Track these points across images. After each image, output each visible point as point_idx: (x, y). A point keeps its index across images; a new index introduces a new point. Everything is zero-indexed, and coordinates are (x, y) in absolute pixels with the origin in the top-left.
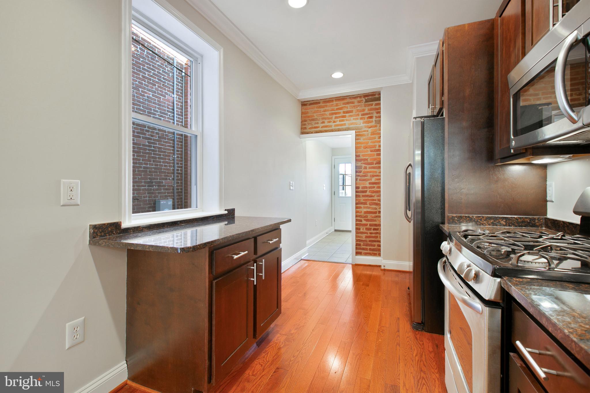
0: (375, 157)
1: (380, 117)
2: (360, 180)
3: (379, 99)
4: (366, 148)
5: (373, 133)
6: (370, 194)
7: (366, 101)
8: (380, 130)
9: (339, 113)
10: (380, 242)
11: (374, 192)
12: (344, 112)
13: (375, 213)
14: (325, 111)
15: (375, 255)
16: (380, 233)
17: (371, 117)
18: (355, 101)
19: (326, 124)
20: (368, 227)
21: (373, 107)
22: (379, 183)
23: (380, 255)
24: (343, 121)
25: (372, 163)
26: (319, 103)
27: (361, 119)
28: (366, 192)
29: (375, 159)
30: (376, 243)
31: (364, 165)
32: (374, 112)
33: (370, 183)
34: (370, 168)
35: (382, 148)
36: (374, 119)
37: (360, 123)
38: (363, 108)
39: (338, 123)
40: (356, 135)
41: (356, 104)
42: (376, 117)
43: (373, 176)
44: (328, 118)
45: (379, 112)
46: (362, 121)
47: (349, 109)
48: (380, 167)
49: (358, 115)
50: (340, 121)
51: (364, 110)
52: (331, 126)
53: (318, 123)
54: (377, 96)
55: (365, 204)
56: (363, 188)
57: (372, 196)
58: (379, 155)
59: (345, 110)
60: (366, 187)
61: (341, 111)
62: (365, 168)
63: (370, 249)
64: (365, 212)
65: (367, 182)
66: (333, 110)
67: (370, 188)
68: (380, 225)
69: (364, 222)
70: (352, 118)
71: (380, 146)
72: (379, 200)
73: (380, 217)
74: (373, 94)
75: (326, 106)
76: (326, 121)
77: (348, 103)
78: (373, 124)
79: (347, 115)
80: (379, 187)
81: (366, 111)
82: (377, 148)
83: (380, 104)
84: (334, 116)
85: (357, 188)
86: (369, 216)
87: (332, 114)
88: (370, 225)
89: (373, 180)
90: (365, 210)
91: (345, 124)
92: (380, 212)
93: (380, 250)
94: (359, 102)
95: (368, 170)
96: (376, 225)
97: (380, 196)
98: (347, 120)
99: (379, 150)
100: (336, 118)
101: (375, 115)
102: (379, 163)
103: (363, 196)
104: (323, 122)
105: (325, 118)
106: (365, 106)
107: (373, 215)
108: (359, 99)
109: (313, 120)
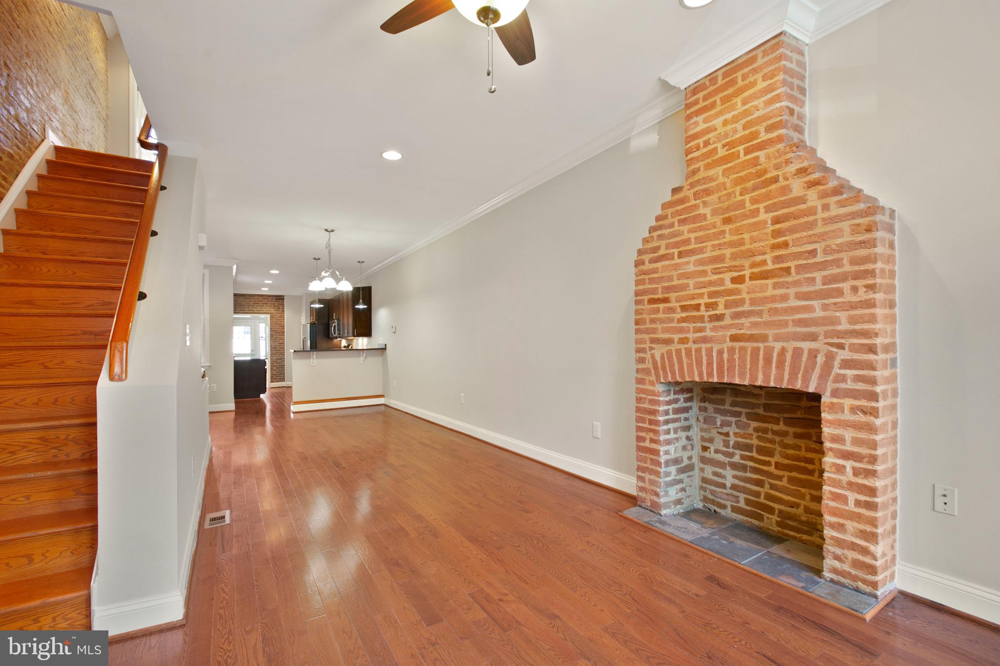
0: (282, 329)
1: (284, 309)
2: (273, 342)
3: (283, 299)
4: (276, 324)
5: (280, 317)
6: (279, 349)
7: (276, 299)
8: (284, 315)
9: (260, 304)
10: (284, 374)
11: (280, 348)
12: (262, 304)
13: (282, 359)
14: (250, 301)
15: (282, 381)
16: (284, 370)
17: (279, 308)
18: (270, 298)
19: (250, 309)
20: (278, 367)
21: (280, 303)
22: (284, 343)
23: (284, 381)
24: (262, 308)
25: (280, 333)
26: (246, 296)
27: (273, 308)
28: (276, 348)
29: (281, 331)
30: (282, 375)
31: (275, 334)
32: (281, 306)
33: (279, 344)
34: (279, 335)
35: (285, 325)
36: (281, 309)
37: (273, 311)
38: (274, 303)
39: (258, 309)
40: (271, 317)
41: (270, 300)
42: (282, 309)
43: (280, 340)
44: (252, 306)
45: (284, 306)
46: (273, 310)
47: (266, 302)
48: (284, 335)
49: (271, 306)
50: (260, 308)
51: (274, 304)
52: (254, 310)
53: (245, 308)
54: (282, 298)
55: (276, 354)
56: (274, 346)
57: (279, 350)
58: (284, 328)
59: (263, 302)
60: (276, 346)
61: (261, 303)
62: (276, 335)
63: (280, 379)
64: (276, 359)
65: (277, 343)
66: (255, 301)
67: (279, 346)
68: (284, 365)
69: (275, 364)
70: (268, 307)
71: (284, 324)
72: (284, 352)
73: (284, 361)
74: (280, 296)
75: (251, 298)
76: (251, 307)
77: (265, 299)
78: (281, 312)
79: (265, 305)
80: (284, 346)
81: (276, 305)
82: (282, 325)
83: (284, 302)
84: (256, 305)
85: (271, 346)
86: (278, 361)
87: (255, 304)
88: (279, 366)
89: (281, 342)
90: (276, 358)
91: (263, 310)
92: (284, 359)
93: (284, 378)
94: (272, 299)
95: (277, 336)
96: (282, 365)
97: (284, 350)
98: (265, 308)
99: (284, 326)
100: (257, 306)
101: (281, 307)
102: (284, 333)
103: (275, 350)
104: (249, 308)
105: (250, 306)
106: (275, 301)
107: (281, 360)
108: (272, 298)
109: (242, 305)
